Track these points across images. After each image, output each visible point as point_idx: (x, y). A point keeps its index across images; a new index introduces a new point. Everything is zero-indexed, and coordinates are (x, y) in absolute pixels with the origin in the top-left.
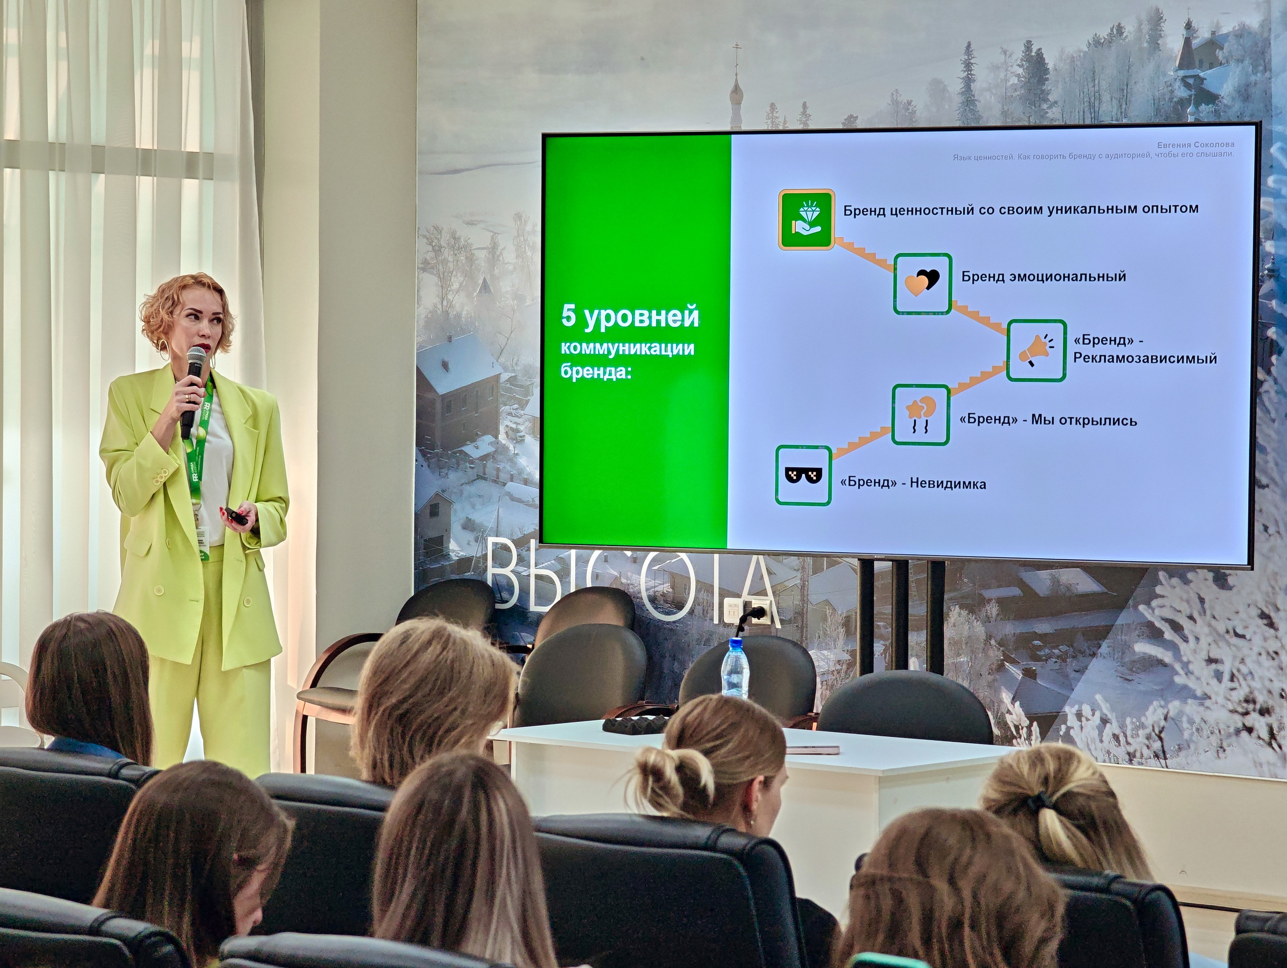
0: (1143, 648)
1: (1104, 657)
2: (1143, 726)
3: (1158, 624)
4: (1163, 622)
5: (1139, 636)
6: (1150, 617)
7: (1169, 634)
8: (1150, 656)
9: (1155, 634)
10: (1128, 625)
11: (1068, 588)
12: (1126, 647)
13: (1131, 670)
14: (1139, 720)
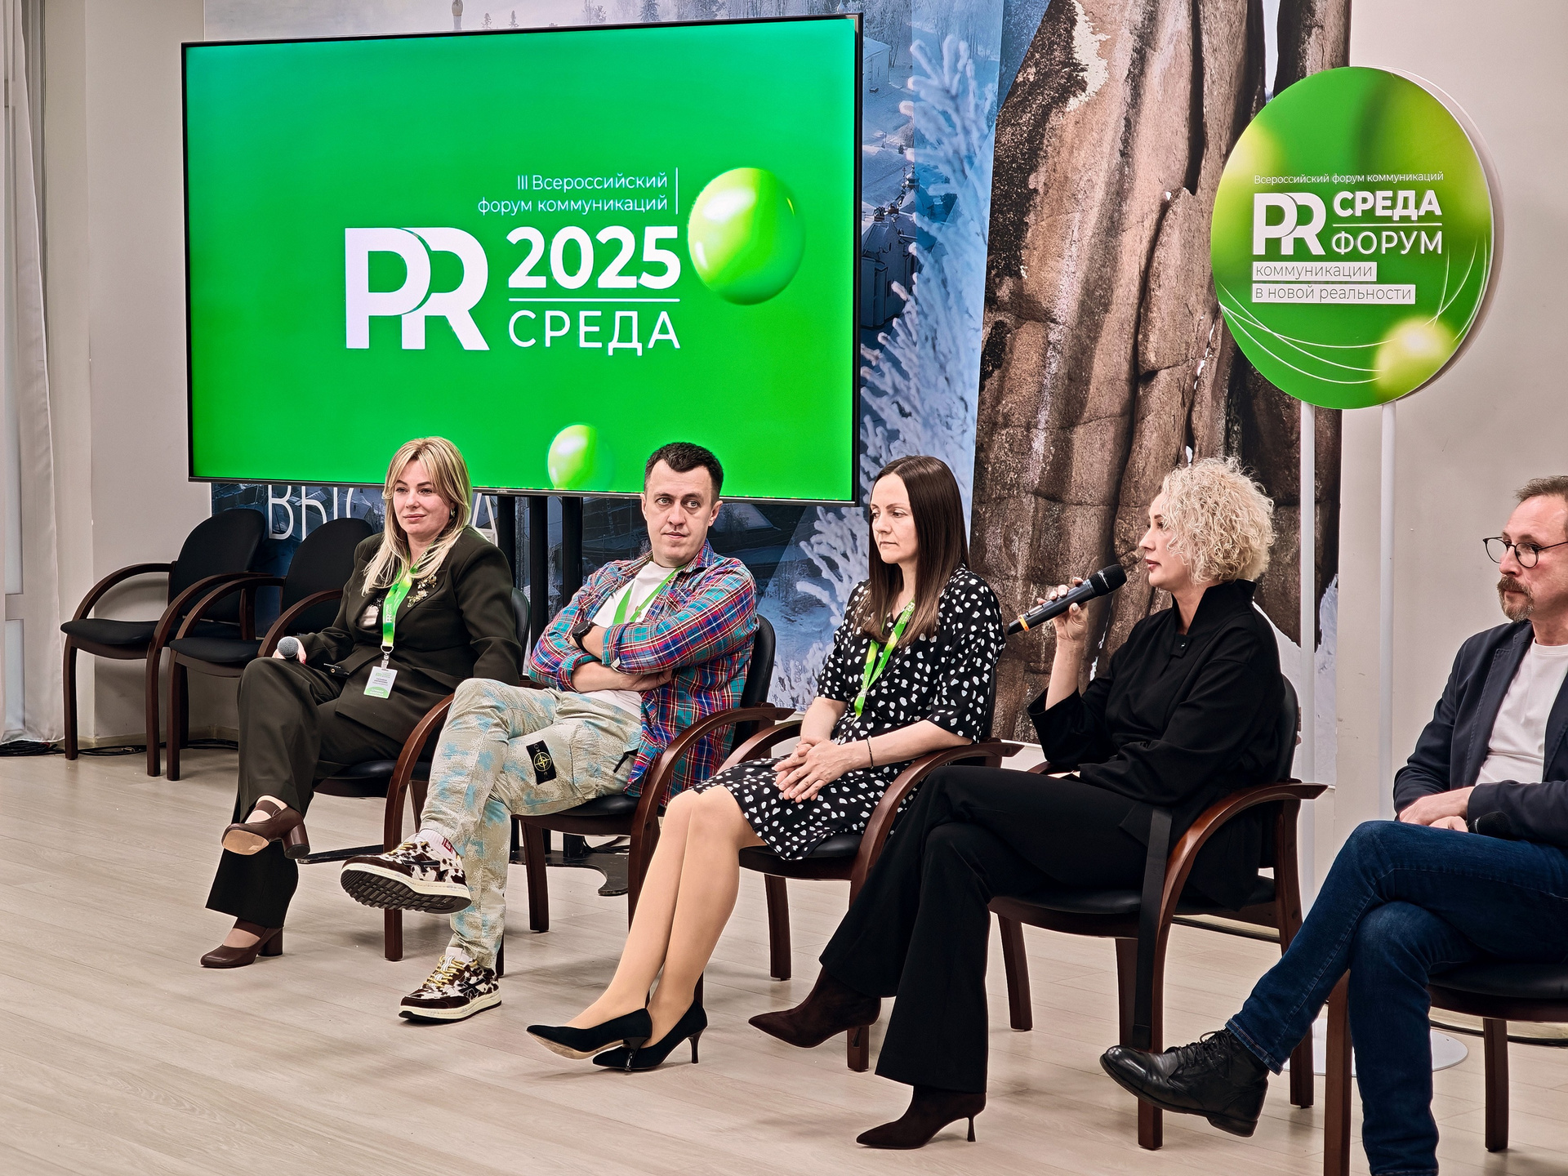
0: (804, 587)
1: (771, 596)
2: (804, 670)
3: (816, 562)
4: (821, 559)
5: (800, 574)
6: (810, 556)
7: (826, 573)
8: (811, 597)
9: (814, 574)
10: (791, 562)
11: (740, 523)
12: (790, 585)
13: (793, 610)
14: (801, 664)
